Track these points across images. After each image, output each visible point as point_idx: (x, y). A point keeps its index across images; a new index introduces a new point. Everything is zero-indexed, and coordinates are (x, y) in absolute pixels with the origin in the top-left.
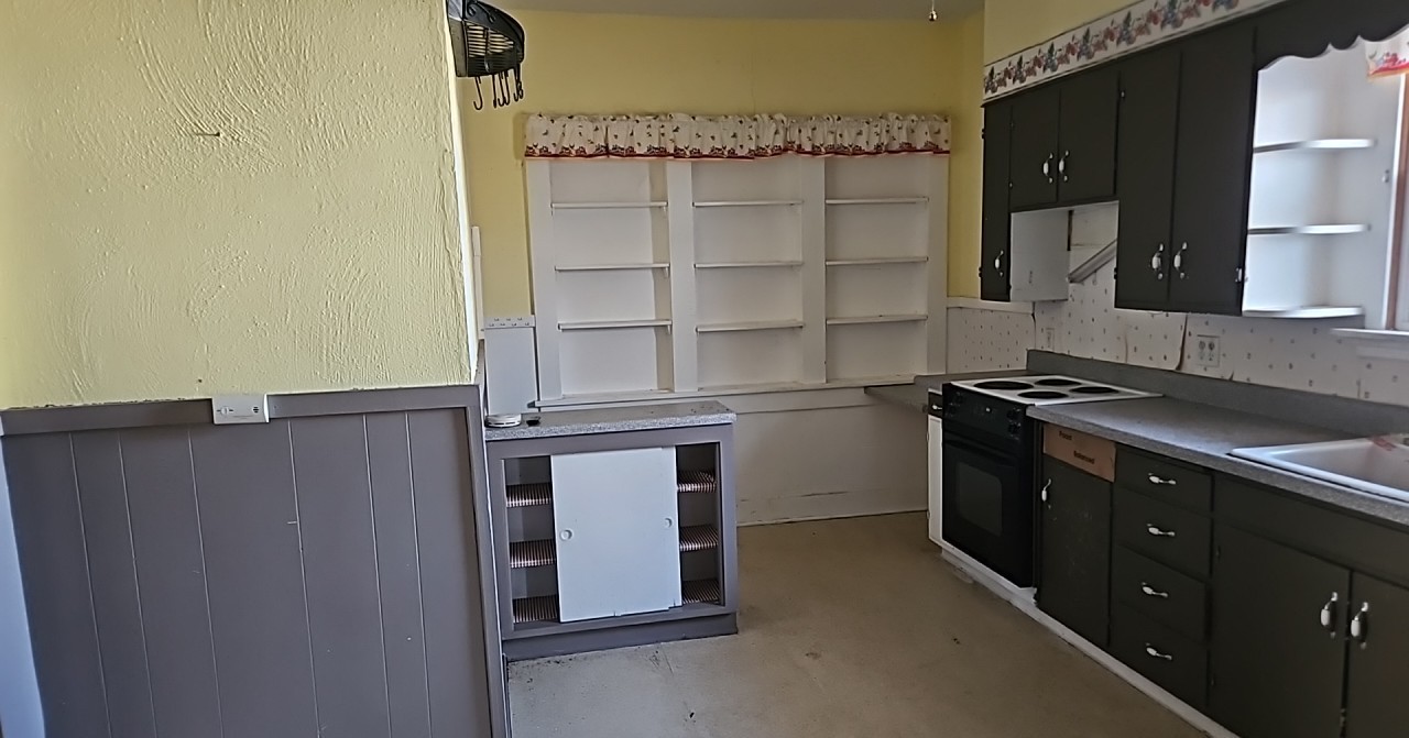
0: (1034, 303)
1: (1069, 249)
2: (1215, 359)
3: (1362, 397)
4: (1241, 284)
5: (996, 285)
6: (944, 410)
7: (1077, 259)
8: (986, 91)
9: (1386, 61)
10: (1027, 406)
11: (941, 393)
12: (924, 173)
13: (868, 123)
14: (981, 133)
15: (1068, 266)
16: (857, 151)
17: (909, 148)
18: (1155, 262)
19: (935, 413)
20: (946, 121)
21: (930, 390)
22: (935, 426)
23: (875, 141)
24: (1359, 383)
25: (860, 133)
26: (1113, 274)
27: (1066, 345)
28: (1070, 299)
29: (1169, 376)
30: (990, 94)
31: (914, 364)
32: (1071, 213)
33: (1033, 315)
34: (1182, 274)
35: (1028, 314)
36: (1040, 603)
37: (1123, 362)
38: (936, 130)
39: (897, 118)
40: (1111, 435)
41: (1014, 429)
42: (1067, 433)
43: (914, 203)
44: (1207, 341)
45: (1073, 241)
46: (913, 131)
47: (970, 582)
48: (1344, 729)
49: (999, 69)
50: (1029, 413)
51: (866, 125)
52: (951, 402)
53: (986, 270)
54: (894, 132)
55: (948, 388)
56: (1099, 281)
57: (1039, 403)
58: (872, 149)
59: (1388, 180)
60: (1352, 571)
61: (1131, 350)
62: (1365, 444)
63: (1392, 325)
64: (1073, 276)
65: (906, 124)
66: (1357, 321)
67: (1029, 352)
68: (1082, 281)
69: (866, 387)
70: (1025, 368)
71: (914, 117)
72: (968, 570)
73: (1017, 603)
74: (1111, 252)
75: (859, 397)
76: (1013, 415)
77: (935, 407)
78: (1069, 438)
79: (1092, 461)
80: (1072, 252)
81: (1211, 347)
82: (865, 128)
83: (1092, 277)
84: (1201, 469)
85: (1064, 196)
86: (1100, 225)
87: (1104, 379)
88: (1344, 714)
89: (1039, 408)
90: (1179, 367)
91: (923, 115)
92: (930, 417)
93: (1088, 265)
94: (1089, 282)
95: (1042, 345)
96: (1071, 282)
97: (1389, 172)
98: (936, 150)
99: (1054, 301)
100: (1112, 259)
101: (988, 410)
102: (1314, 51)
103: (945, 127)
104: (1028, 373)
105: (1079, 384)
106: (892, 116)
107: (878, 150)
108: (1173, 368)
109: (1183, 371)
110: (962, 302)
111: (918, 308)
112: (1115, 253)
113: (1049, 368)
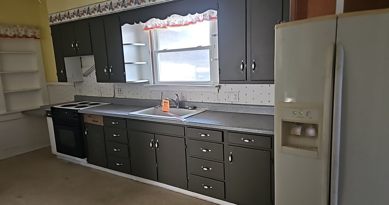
0: (74, 83)
1: (82, 68)
2: (122, 93)
3: (151, 99)
4: (125, 75)
5: (62, 78)
6: (52, 115)
7: (84, 70)
8: (50, 22)
9: (145, 27)
10: (78, 110)
11: (50, 110)
12: (33, 45)
13: (9, 27)
14: (51, 34)
15: (82, 73)
16: (7, 36)
17: (26, 37)
18: (105, 71)
19: (49, 116)
20: (38, 29)
21: (46, 110)
22: (50, 120)
23: (13, 33)
24: (150, 96)
25: (7, 30)
26: (95, 74)
27: (85, 93)
28: (84, 81)
29: (112, 99)
30: (51, 23)
31: (39, 103)
32: (81, 58)
33: (74, 86)
34: (112, 74)
35: (73, 86)
36: (89, 162)
37: (101, 96)
38: (35, 32)
39: (20, 27)
40: (101, 114)
41: (75, 117)
42: (90, 116)
43: (30, 54)
44: (119, 89)
45: (83, 66)
46: (27, 32)
47: (67, 162)
48: (157, 167)
49: (53, 16)
50: (79, 112)
51: (9, 28)
52: (54, 112)
53: (59, 74)
54: (20, 31)
55: (53, 108)
56: (91, 76)
57: (81, 109)
58: (12, 35)
59: (149, 53)
60: (154, 134)
61: (102, 93)
62: (153, 108)
63: (154, 83)
64: (84, 75)
65: (23, 29)
66: (148, 82)
67: (75, 96)
68: (87, 76)
69: (22, 112)
70: (74, 100)
71: (27, 28)
72: (67, 159)
73: (82, 164)
74: (94, 68)
75: (21, 115)
76: (74, 113)
77: (49, 114)
78: (91, 117)
79: (97, 122)
80: (83, 68)
81: (121, 91)
82: (9, 29)
83: (89, 75)
84: (123, 119)
85: (79, 53)
86: (90, 61)
87: (97, 101)
88: (157, 164)
89: (81, 110)
90: (114, 96)
91: (29, 27)
92: (47, 117)
93: (87, 72)
94: (89, 76)
95: (78, 94)
96: (84, 76)
97: (149, 51)
98: (36, 38)
99: (80, 82)
100: (94, 69)
101: (66, 113)
102: (132, 23)
103: (37, 31)
104: (75, 102)
105: (90, 103)
106: (18, 26)
107: (15, 36)
108: (113, 97)
109: (115, 97)
110: (52, 83)
111: (37, 86)
112: (95, 68)
113: (81, 100)
